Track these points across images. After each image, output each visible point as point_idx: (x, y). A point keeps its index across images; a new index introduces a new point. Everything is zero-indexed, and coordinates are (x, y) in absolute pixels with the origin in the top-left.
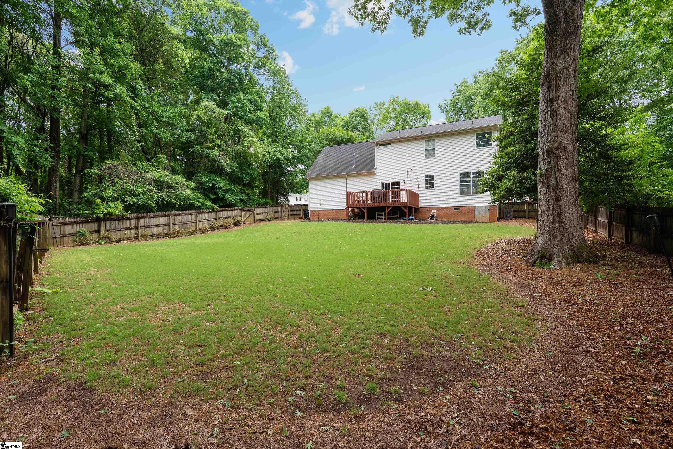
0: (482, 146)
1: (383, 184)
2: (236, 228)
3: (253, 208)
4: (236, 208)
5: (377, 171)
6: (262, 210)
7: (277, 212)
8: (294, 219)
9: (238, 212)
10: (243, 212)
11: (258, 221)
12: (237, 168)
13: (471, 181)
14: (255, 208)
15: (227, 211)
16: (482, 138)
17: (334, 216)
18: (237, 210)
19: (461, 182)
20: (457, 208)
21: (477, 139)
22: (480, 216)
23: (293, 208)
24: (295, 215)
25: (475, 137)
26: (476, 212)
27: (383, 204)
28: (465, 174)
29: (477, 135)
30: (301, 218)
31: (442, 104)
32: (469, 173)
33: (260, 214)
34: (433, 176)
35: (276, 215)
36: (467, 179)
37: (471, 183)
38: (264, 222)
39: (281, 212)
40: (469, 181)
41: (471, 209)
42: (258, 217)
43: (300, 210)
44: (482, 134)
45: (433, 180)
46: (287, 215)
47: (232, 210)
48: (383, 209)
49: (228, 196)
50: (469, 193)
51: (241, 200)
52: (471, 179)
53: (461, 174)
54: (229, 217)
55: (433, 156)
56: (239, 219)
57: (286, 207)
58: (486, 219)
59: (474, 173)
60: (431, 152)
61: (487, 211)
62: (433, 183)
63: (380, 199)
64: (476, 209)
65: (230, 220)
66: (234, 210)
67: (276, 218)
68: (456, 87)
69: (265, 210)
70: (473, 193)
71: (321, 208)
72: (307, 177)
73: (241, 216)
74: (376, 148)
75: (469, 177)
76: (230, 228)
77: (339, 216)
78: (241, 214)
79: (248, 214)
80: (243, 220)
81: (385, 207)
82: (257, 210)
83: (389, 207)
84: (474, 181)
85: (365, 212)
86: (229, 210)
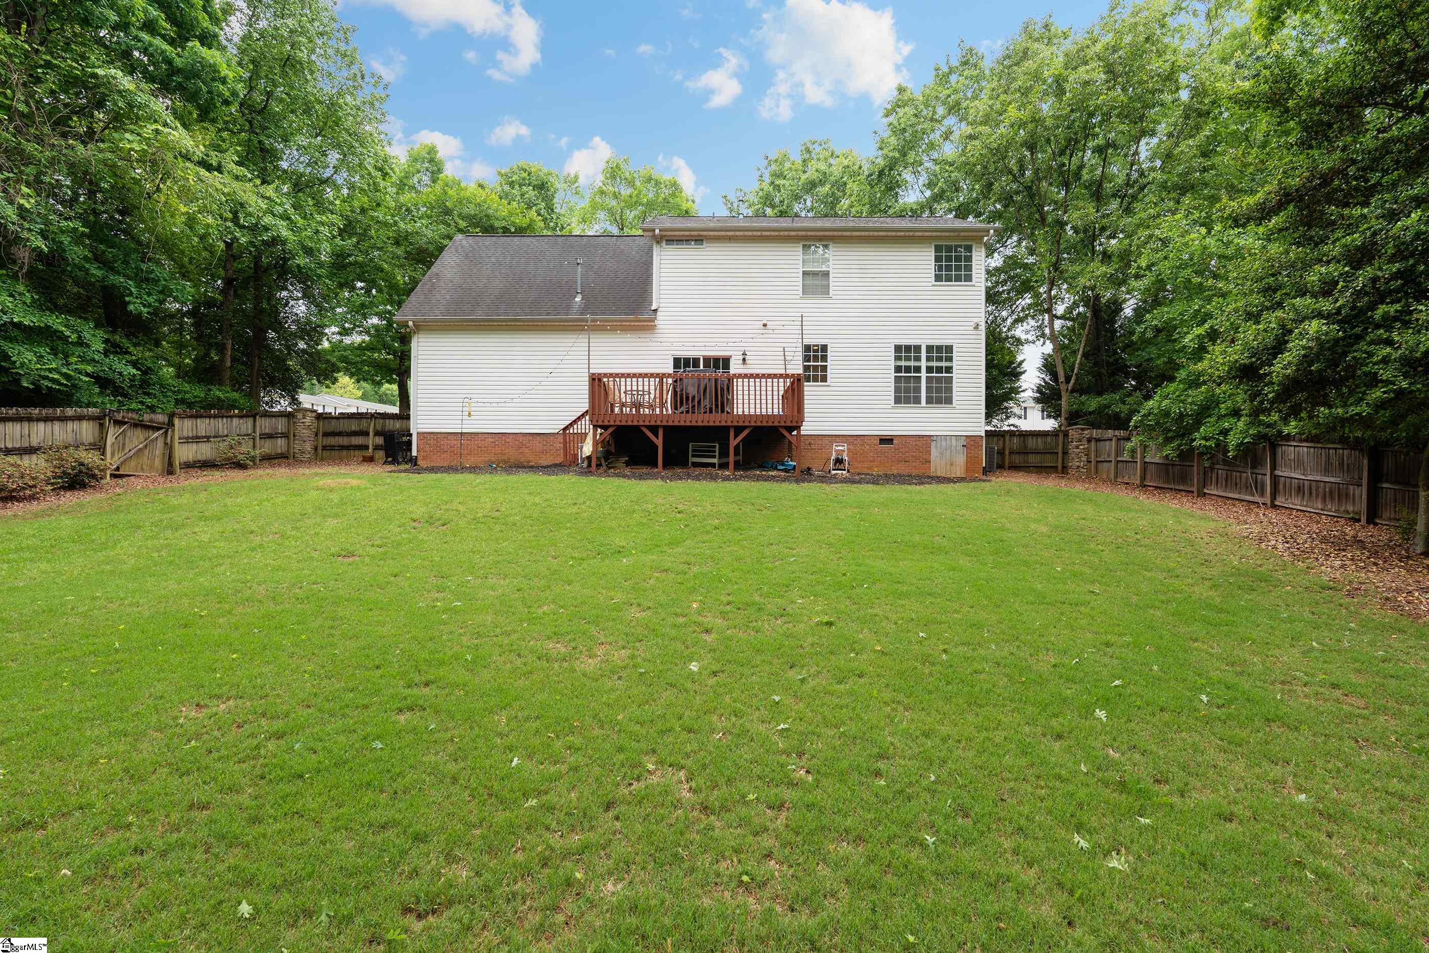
0: (949, 279)
1: (677, 362)
2: (70, 499)
3: (161, 418)
4: (70, 412)
5: (662, 320)
6: (203, 426)
7: (270, 436)
8: (340, 461)
9: (87, 431)
10: (112, 433)
11: (188, 466)
12: (78, 239)
13: (924, 370)
14: (172, 416)
15: (18, 419)
16: (949, 259)
17: (512, 454)
18: (80, 418)
19: (898, 369)
20: (886, 440)
21: (938, 259)
22: (943, 462)
23: (333, 426)
24: (343, 448)
25: (933, 254)
26: (934, 452)
27: (716, 419)
28: (908, 348)
29: (938, 249)
30: (370, 460)
31: (732, 198)
32: (918, 348)
33: (196, 439)
34: (824, 348)
35: (267, 447)
36: (912, 364)
37: (923, 374)
38: (217, 474)
39: (285, 435)
40: (918, 369)
41: (923, 442)
42: (184, 453)
43: (367, 434)
44: (949, 249)
45: (825, 358)
46: (308, 447)
47: (46, 419)
48: (719, 434)
49: (30, 356)
50: (917, 401)
51: (103, 382)
52: (923, 364)
53: (898, 348)
54: (31, 451)
55: (825, 291)
56: (90, 458)
57: (308, 420)
58: (959, 472)
59: (930, 348)
60: (818, 281)
61: (960, 448)
62: (824, 368)
63: (706, 403)
64: (933, 444)
65: (37, 464)
66: (64, 419)
67: (270, 459)
68: (766, 162)
69: (221, 425)
70: (929, 401)
71: (470, 427)
72: (406, 315)
73: (99, 447)
74: (656, 250)
75: (918, 359)
76: (32, 498)
77: (529, 456)
78: (103, 438)
79: (136, 438)
80: (112, 460)
81: (727, 428)
82: (184, 427)
83: (739, 430)
84: (929, 369)
85: (659, 442)
86: (30, 419)
